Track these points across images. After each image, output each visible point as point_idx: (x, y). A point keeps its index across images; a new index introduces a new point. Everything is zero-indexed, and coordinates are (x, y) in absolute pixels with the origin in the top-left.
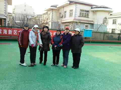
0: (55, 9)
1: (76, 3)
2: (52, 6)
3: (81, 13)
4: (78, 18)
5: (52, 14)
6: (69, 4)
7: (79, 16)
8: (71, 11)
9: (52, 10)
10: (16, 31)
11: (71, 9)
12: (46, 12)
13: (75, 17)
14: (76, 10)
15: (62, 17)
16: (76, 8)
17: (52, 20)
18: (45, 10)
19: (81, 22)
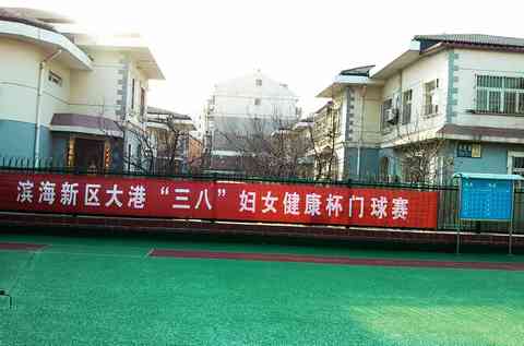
0: (360, 87)
1: (451, 45)
2: (343, 73)
3: (481, 95)
4: (462, 120)
5: (350, 107)
6: (421, 53)
7: (473, 112)
8: (430, 86)
9: (350, 87)
11: (428, 81)
12: (324, 101)
13: (450, 114)
14: (453, 80)
15: (394, 122)
16: (453, 68)
17: (348, 139)
18: (320, 95)
19: (486, 139)
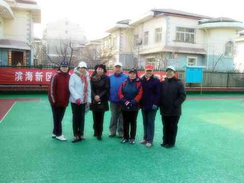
0: (125, 29)
1: (168, 14)
2: (119, 23)
3: (178, 34)
4: (172, 44)
5: (121, 37)
6: (154, 17)
7: (175, 41)
8: (158, 30)
9: (120, 29)
10: (49, 74)
11: (158, 27)
12: (108, 34)
13: (167, 42)
14: (168, 28)
15: (141, 44)
16: (168, 24)
17: (120, 50)
18: (107, 32)
19: (180, 51)
